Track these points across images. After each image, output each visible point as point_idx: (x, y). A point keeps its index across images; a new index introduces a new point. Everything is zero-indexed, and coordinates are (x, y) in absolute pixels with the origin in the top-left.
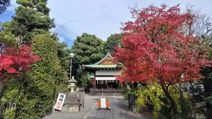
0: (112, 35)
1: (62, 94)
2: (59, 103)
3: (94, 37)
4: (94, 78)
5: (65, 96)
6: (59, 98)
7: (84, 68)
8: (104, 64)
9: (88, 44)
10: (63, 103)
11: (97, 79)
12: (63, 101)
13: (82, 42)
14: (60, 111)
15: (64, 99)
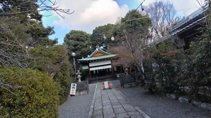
0: (96, 28)
1: (74, 84)
2: (73, 90)
3: (82, 33)
4: (88, 69)
5: (76, 84)
6: (72, 86)
7: (79, 62)
8: (95, 57)
9: (78, 40)
10: (75, 89)
11: (91, 69)
12: (75, 88)
13: (72, 39)
14: (74, 95)
15: (75, 87)
